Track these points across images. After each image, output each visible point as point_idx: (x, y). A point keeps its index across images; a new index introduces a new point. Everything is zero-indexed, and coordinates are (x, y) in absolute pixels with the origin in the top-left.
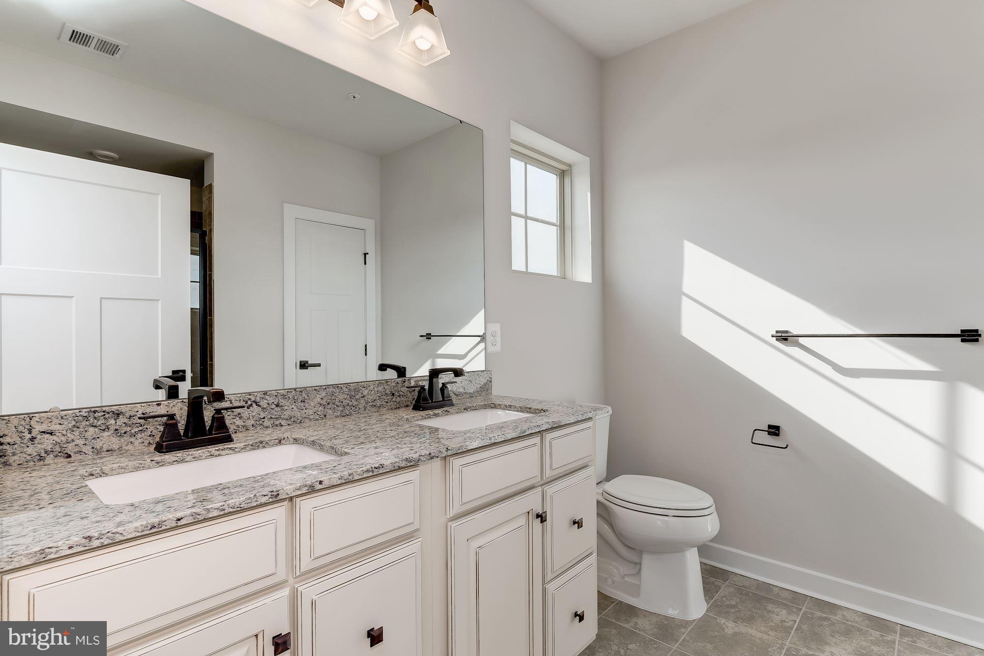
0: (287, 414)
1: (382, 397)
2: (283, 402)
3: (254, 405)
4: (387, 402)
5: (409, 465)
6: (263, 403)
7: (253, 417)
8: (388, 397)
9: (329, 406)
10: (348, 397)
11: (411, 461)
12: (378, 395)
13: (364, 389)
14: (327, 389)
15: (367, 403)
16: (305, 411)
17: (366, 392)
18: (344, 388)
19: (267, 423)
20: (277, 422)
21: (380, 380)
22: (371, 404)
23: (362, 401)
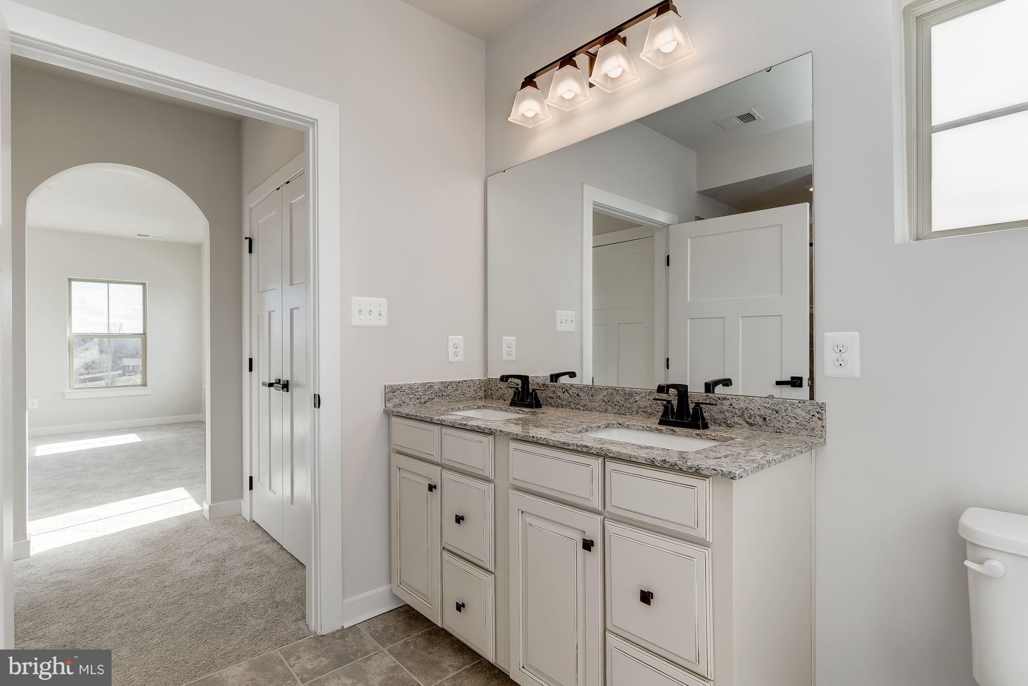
0: (583, 402)
1: (653, 406)
2: (581, 394)
3: (566, 392)
4: (658, 411)
5: (479, 430)
6: (570, 392)
7: (566, 399)
8: (659, 407)
9: (609, 403)
10: (623, 399)
11: (480, 429)
12: (650, 402)
13: (636, 395)
14: (608, 390)
15: (639, 407)
16: (593, 403)
17: (638, 398)
18: (620, 391)
19: (572, 406)
20: (578, 407)
21: (651, 390)
22: (642, 409)
23: (635, 405)
